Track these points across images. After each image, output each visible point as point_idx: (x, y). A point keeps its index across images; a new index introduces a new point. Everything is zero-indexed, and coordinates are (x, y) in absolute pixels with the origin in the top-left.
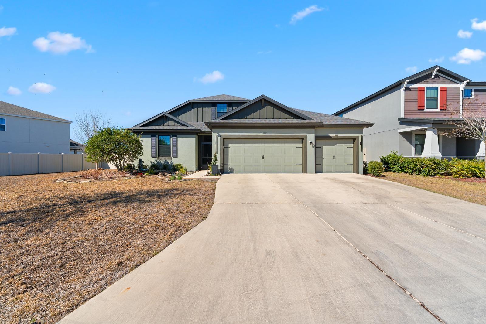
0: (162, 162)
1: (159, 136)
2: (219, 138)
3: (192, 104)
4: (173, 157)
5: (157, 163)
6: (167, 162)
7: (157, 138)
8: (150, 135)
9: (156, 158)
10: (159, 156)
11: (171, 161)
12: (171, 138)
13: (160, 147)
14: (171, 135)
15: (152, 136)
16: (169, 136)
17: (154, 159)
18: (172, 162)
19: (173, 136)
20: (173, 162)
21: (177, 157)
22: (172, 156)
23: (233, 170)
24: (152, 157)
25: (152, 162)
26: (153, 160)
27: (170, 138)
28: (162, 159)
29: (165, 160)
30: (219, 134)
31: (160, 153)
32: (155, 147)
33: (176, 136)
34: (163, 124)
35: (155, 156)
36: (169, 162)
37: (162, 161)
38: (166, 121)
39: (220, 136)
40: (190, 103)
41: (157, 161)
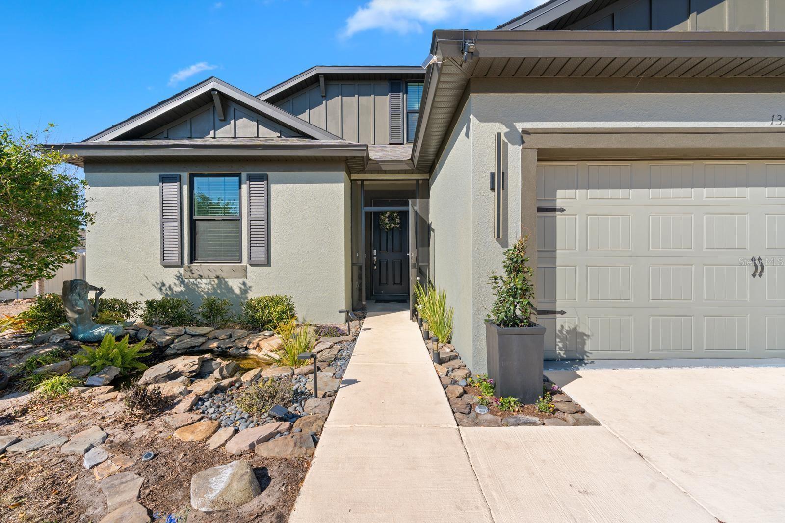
0: (204, 285)
1: (196, 179)
2: (515, 152)
3: (322, 80)
4: (252, 265)
5: (182, 289)
6: (226, 282)
7: (186, 188)
8: (155, 175)
9: (182, 270)
10: (193, 259)
11: (241, 281)
12: (244, 187)
13: (201, 226)
14: (244, 175)
15: (164, 180)
16: (237, 179)
17: (174, 271)
18: (244, 284)
19: (251, 178)
20: (249, 284)
21: (268, 264)
22: (250, 258)
23: (584, 343)
24: (166, 266)
25: (163, 285)
26: (170, 277)
27: (240, 188)
28: (206, 273)
29: (218, 277)
30: (513, 129)
31: (199, 251)
32: (177, 225)
33: (263, 178)
34: (212, 132)
35: (176, 259)
36: (235, 285)
37: (204, 281)
38: (225, 120)
39: (522, 137)
40: (317, 76)
41: (182, 282)
